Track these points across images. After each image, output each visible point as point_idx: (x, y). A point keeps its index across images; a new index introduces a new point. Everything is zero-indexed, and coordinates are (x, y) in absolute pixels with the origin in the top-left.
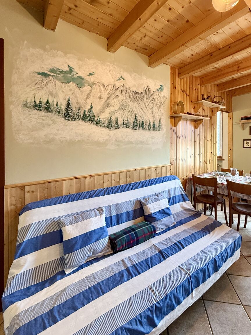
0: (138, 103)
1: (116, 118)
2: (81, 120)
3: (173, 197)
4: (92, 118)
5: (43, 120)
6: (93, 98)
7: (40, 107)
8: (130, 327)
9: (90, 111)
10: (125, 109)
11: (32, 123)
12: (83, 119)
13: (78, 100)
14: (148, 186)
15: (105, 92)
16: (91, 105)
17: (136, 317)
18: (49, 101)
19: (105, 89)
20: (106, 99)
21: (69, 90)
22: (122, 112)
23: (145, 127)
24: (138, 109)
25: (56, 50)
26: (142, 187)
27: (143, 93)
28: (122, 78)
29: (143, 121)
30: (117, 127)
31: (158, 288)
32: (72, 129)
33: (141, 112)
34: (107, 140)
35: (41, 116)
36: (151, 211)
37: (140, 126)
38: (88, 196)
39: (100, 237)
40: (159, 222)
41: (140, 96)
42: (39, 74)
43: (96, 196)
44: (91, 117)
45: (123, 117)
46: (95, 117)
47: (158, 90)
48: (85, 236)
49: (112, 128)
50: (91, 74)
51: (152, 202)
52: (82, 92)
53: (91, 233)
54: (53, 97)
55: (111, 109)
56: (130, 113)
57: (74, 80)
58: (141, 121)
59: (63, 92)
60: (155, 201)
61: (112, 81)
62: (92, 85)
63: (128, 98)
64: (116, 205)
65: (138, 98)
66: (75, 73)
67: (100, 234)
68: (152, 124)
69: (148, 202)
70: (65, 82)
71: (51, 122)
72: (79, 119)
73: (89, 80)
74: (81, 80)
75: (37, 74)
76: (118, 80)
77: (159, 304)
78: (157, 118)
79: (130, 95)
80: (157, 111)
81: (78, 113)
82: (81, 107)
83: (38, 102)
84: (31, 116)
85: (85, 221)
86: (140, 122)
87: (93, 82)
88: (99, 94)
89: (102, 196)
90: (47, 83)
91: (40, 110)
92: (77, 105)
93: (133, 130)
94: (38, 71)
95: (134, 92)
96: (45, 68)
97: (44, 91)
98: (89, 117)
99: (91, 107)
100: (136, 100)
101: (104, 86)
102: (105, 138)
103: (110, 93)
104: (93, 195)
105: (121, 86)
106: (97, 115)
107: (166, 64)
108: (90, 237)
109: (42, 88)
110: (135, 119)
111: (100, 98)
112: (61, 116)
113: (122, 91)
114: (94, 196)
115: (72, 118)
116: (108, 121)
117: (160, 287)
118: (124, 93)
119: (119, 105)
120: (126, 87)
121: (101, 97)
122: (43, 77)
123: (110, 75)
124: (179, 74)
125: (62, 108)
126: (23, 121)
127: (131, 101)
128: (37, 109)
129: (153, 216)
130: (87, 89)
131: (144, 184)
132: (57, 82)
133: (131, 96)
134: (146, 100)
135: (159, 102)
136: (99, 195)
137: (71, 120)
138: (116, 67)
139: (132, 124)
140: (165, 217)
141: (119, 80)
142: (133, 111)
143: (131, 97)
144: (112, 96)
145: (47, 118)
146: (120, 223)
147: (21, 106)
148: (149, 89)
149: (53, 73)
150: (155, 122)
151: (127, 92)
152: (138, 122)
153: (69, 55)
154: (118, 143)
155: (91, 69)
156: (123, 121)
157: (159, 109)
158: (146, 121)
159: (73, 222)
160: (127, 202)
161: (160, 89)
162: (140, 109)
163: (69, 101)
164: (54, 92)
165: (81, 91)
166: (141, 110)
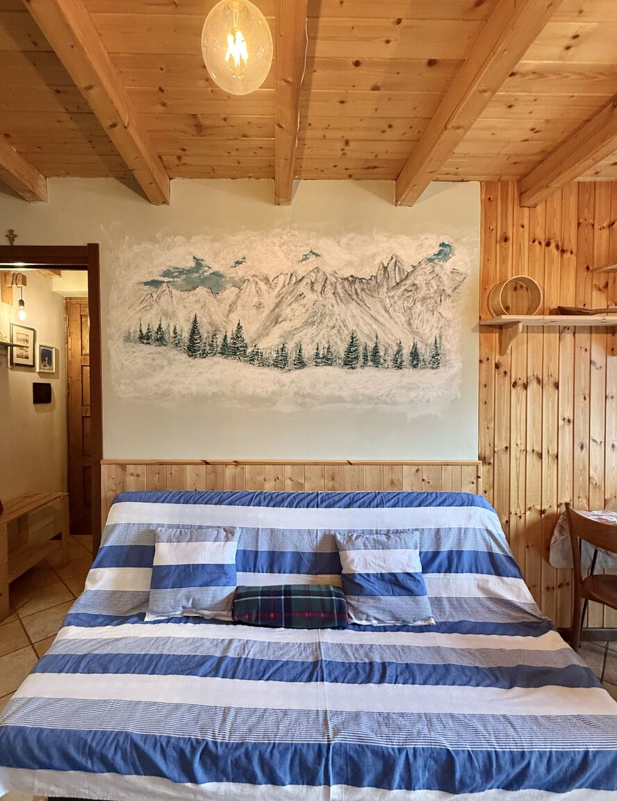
0: (361, 303)
1: (297, 345)
2: (218, 355)
3: (451, 552)
4: (241, 349)
5: (153, 359)
6: (244, 310)
7: (148, 339)
8: (141, 743)
9: (238, 336)
10: (321, 321)
11: (137, 366)
12: (223, 354)
13: (213, 317)
14: (369, 506)
15: (269, 293)
16: (239, 324)
17: (161, 736)
18: (162, 326)
19: (270, 287)
20: (272, 307)
21: (196, 301)
22: (313, 330)
23: (382, 361)
24: (359, 318)
25: (172, 237)
26: (348, 506)
27: (376, 277)
28: (314, 254)
29: (376, 346)
30: (301, 363)
31: (239, 720)
32: (201, 373)
33: (370, 325)
34: (273, 393)
35: (150, 353)
36: (354, 569)
37: (367, 360)
38: (215, 500)
39: (211, 582)
40: (371, 601)
41: (365, 287)
42: (146, 284)
43: (230, 504)
44: (238, 348)
45: (316, 341)
46: (246, 347)
47: (430, 260)
48: (185, 570)
49: (286, 368)
50: (238, 263)
51: (366, 547)
52: (220, 301)
53: (196, 567)
54: (169, 318)
55: (286, 326)
56: (335, 331)
57: (203, 282)
58: (371, 345)
59: (185, 306)
60: (375, 548)
61: (286, 267)
62: (239, 284)
63: (331, 296)
64: (272, 531)
65: (359, 292)
66: (207, 268)
67: (216, 576)
68: (406, 352)
69: (353, 544)
70: (188, 288)
71: (165, 363)
72: (215, 354)
73: (234, 275)
74: (218, 278)
75: (143, 285)
76: (303, 260)
77: (217, 747)
78: (428, 335)
79: (336, 288)
80: (428, 315)
81: (213, 341)
82: (219, 331)
83: (145, 331)
84: (135, 354)
85: (193, 544)
86: (366, 349)
87: (243, 277)
88: (256, 299)
89: (243, 505)
90: (159, 297)
91: (149, 343)
92: (209, 327)
93: (345, 369)
94: (144, 280)
95: (347, 279)
96: (155, 272)
97: (154, 311)
98: (234, 349)
99: (239, 327)
100: (355, 298)
101: (268, 281)
102: (270, 390)
103: (280, 292)
104: (225, 500)
105: (310, 272)
106: (252, 342)
107: (462, 181)
108: (192, 575)
109: (152, 306)
110: (352, 342)
111: (259, 306)
112: (181, 350)
113: (312, 283)
114: (226, 502)
115: (201, 352)
116: (278, 353)
117: (244, 722)
118: (318, 287)
119: (305, 317)
120: (324, 273)
121: (260, 304)
122: (152, 288)
123: (280, 254)
124: (521, 194)
125: (183, 336)
126: (125, 362)
127: (339, 301)
128: (144, 343)
129: (356, 580)
130: (229, 293)
131: (357, 501)
132: (174, 291)
133: (340, 290)
134: (387, 293)
135: (435, 292)
136: (238, 502)
137: (200, 356)
138: (296, 233)
139: (343, 356)
140: (394, 595)
141: (306, 259)
142: (345, 326)
143: (338, 293)
144: (287, 298)
145: (160, 356)
146: (276, 570)
147: (121, 339)
148: (396, 263)
149: (168, 277)
150: (419, 346)
151: (328, 282)
152: (361, 350)
153: (194, 239)
154: (303, 399)
155: (238, 252)
156: (315, 351)
157: (433, 311)
158: (387, 345)
159: (174, 540)
160: (299, 531)
161: (439, 254)
162: (365, 318)
163: (195, 321)
164: (170, 310)
165: (218, 300)
166: (368, 320)
